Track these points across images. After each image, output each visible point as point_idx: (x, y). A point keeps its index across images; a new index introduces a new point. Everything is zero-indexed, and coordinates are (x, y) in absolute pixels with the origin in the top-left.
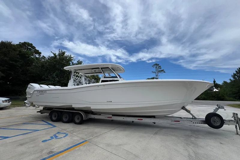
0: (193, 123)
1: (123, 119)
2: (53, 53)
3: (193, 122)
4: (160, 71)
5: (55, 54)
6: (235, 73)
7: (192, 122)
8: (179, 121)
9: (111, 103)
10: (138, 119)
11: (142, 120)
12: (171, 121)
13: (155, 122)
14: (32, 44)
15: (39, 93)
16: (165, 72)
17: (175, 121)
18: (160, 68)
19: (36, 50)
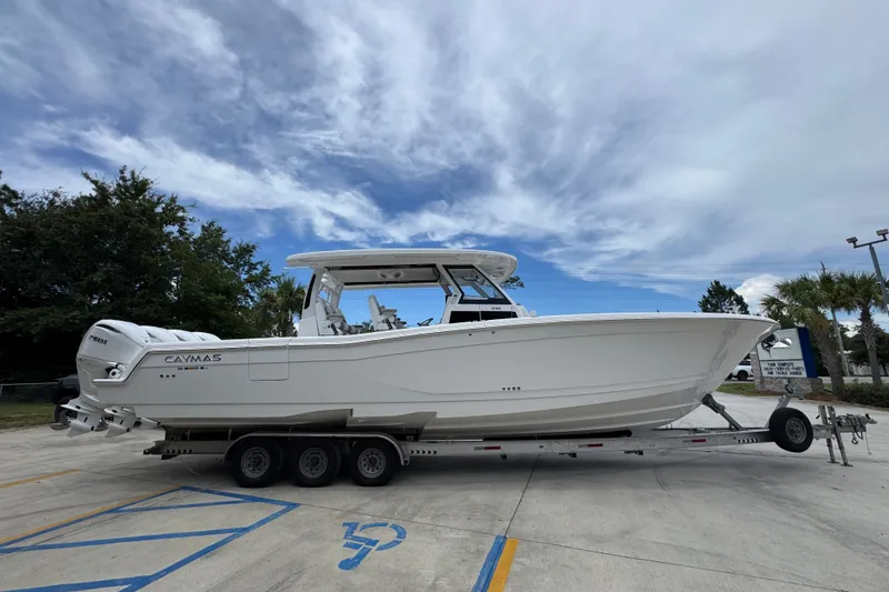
0: (739, 441)
1: (541, 447)
2: (95, 182)
3: (738, 438)
6: (707, 294)
7: (734, 439)
8: (704, 441)
9: (517, 395)
10: (590, 446)
13: (641, 448)
15: (178, 364)
17: (694, 441)
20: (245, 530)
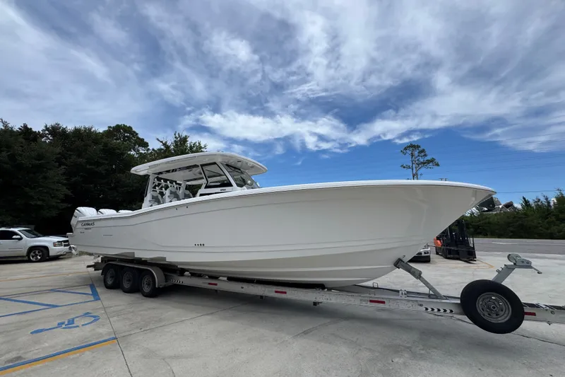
0: (427, 309)
1: (242, 288)
2: (162, 142)
3: (425, 306)
4: (422, 163)
5: (165, 144)
7: (421, 305)
8: (383, 302)
9: (202, 249)
10: (276, 292)
11: (285, 293)
12: (361, 300)
13: (319, 301)
14: (130, 128)
15: (84, 227)
16: (438, 165)
17: (371, 301)
18: (423, 154)
19: (138, 138)
20: (57, 306)
